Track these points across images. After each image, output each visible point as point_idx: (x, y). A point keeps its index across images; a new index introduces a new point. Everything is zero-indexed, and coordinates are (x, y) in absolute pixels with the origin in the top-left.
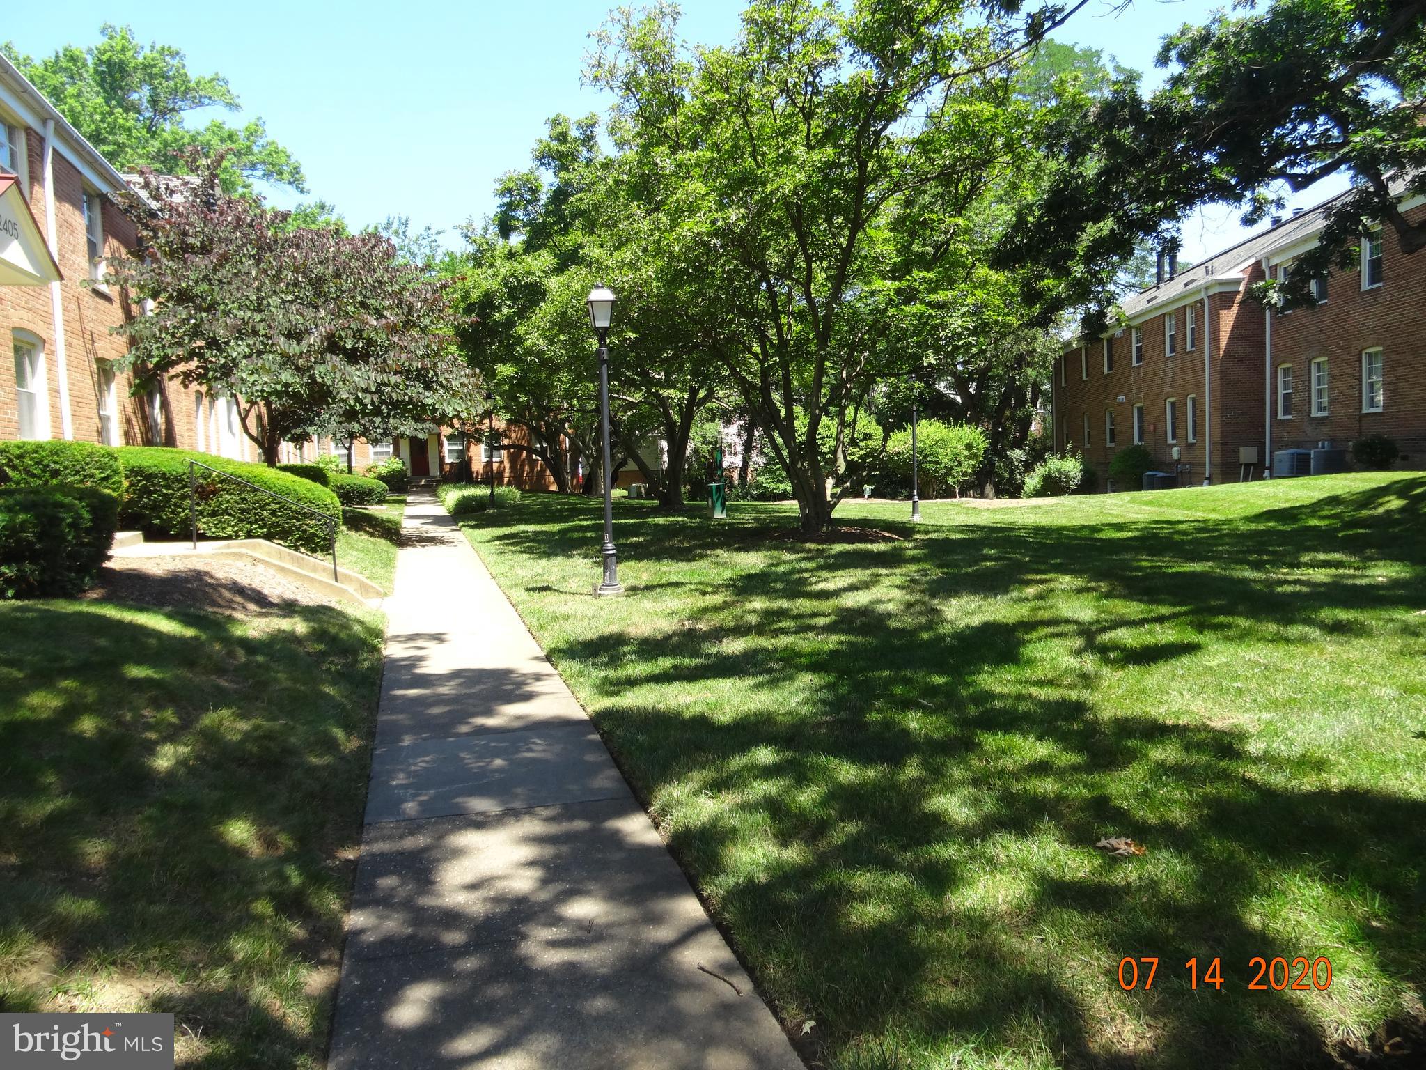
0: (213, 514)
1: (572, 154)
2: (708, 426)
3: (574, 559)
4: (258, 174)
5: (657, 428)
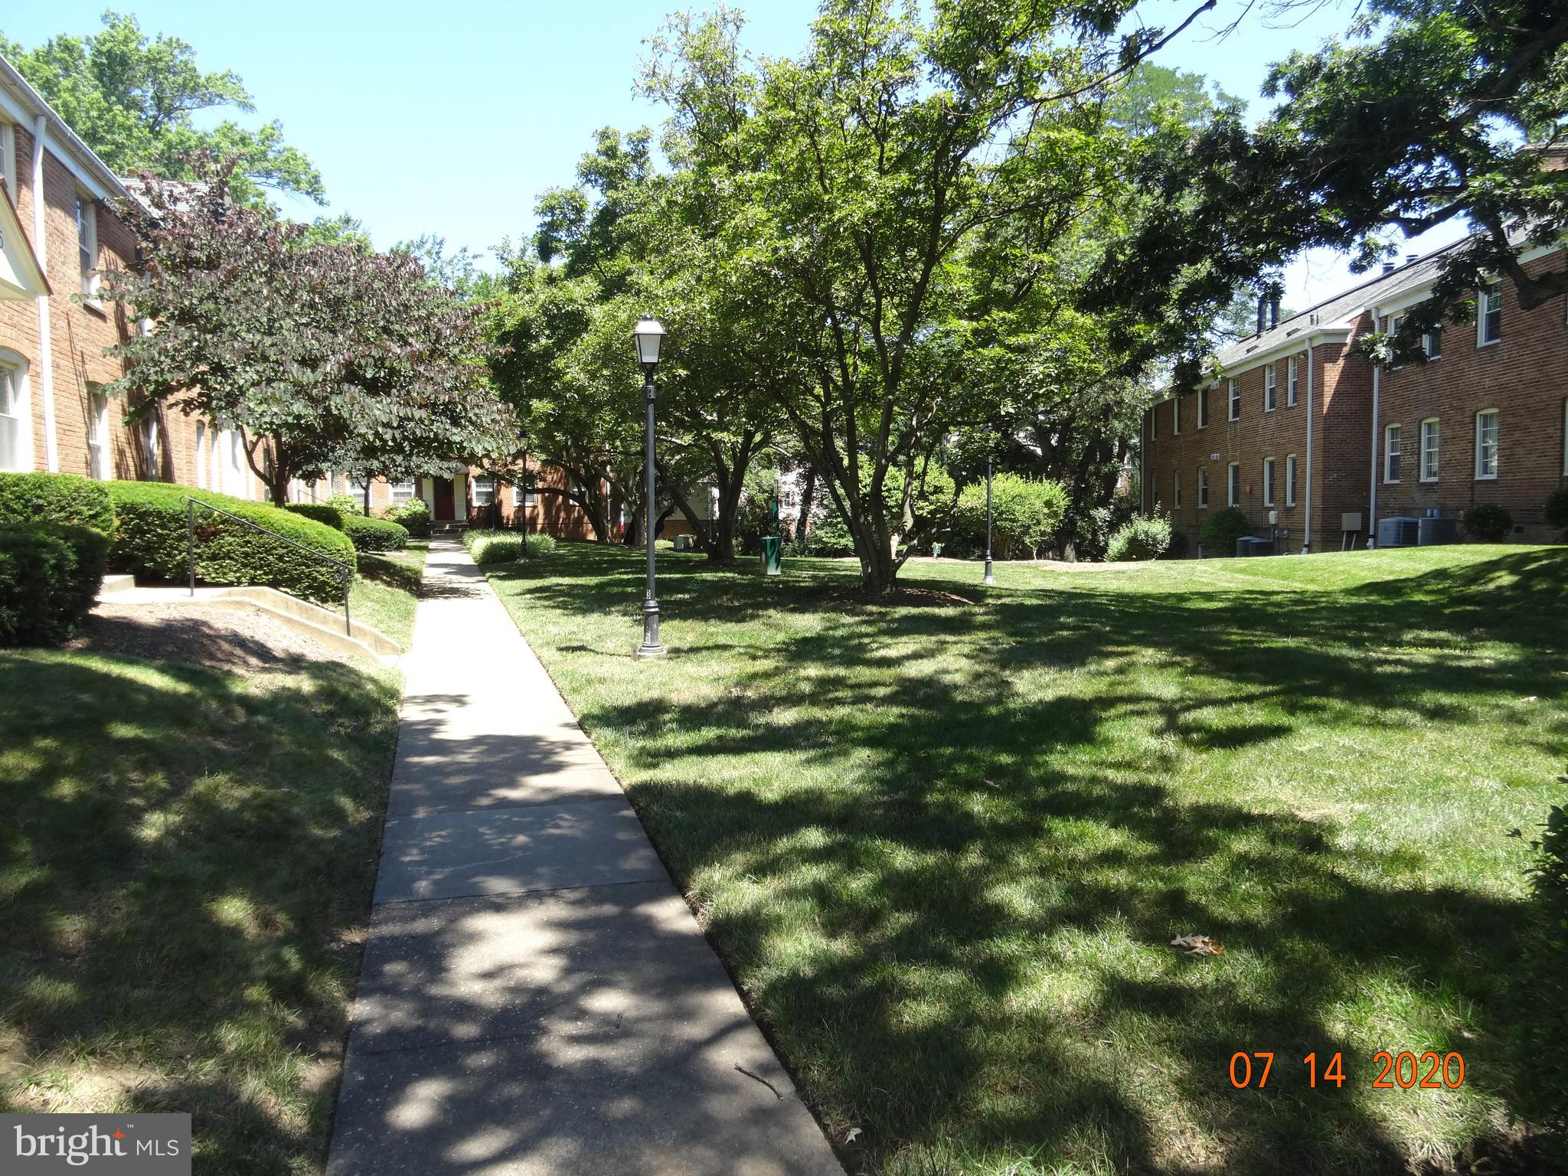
0: (214, 557)
1: (622, 171)
2: (764, 473)
3: (611, 617)
4: (274, 181)
5: (708, 473)
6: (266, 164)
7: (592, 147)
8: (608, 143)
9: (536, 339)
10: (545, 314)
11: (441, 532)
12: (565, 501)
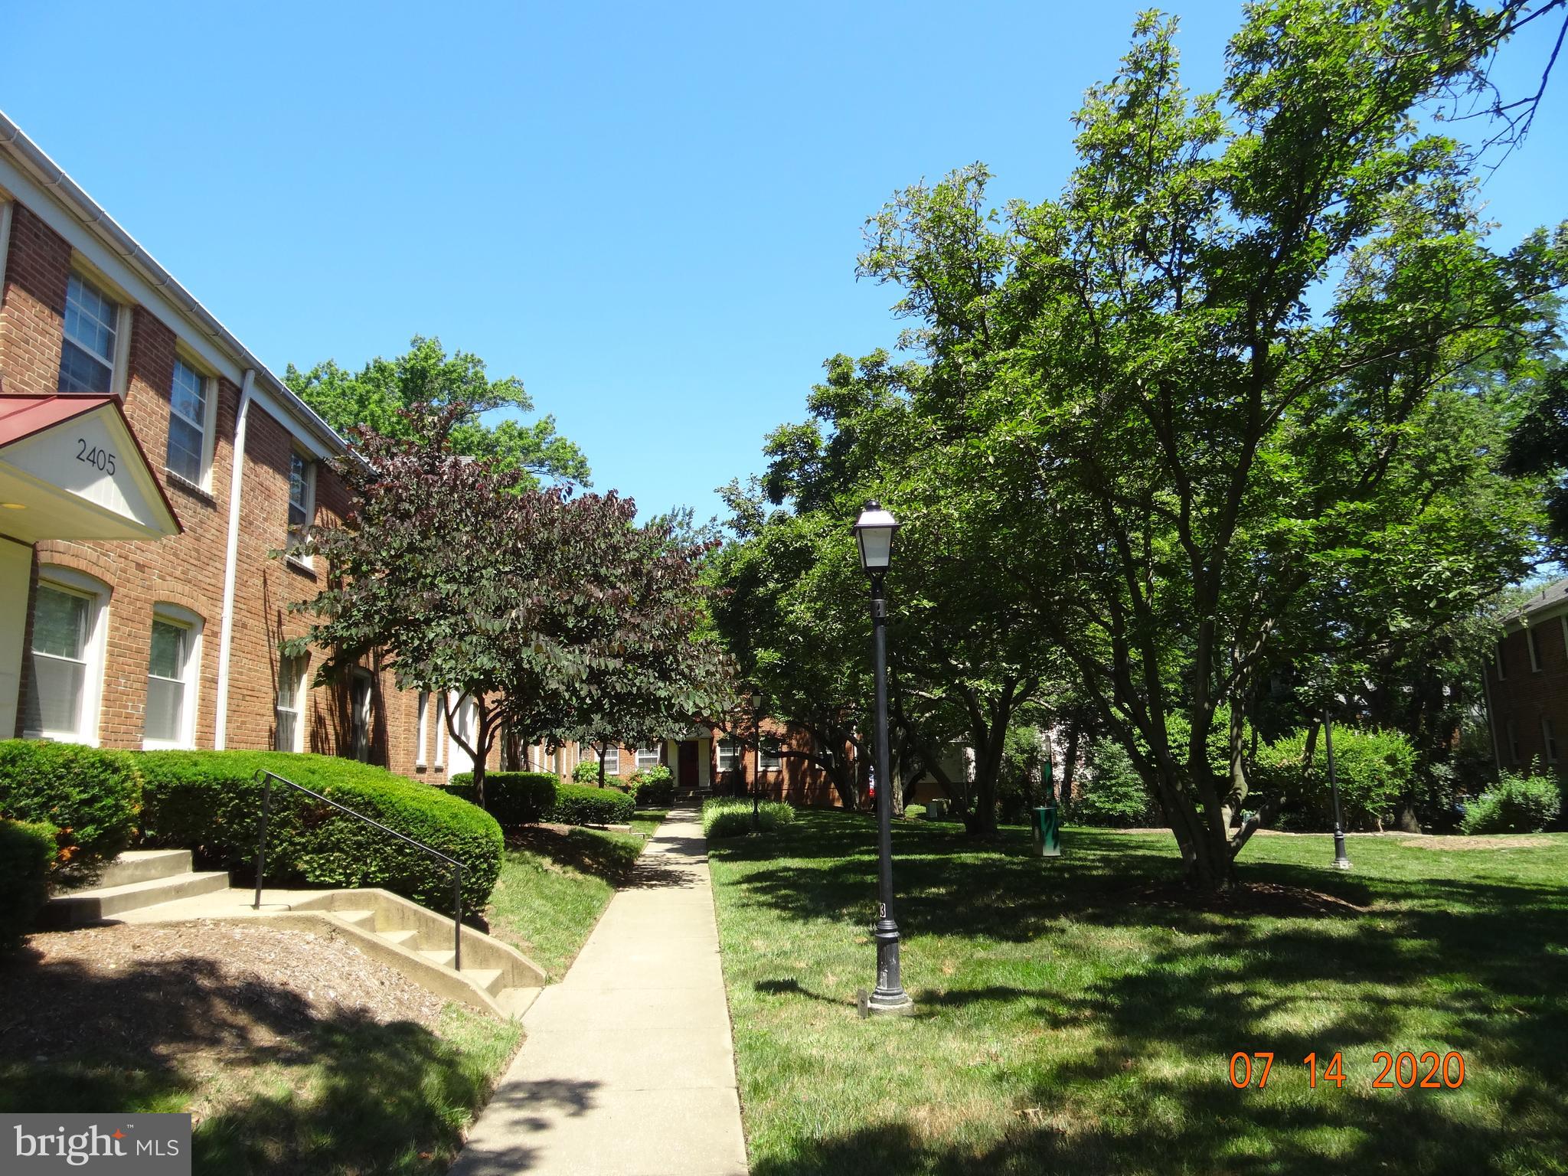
0: (320, 849)
1: (855, 397)
2: (1021, 731)
3: (841, 925)
4: (545, 469)
5: (962, 733)
6: (539, 454)
7: (822, 377)
8: (839, 370)
9: (764, 583)
10: (771, 553)
11: (684, 799)
12: (811, 766)
